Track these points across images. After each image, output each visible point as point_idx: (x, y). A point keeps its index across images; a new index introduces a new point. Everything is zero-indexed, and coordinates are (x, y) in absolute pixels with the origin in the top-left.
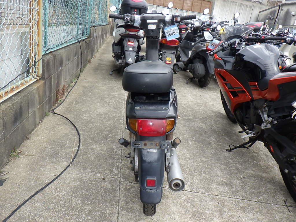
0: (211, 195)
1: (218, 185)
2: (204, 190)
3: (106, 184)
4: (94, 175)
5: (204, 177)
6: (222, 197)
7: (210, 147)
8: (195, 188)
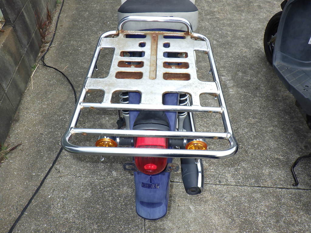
0: (263, 187)
1: (272, 167)
2: (253, 180)
3: (125, 188)
4: (108, 175)
5: (252, 154)
6: (278, 190)
7: (258, 95)
8: (241, 179)
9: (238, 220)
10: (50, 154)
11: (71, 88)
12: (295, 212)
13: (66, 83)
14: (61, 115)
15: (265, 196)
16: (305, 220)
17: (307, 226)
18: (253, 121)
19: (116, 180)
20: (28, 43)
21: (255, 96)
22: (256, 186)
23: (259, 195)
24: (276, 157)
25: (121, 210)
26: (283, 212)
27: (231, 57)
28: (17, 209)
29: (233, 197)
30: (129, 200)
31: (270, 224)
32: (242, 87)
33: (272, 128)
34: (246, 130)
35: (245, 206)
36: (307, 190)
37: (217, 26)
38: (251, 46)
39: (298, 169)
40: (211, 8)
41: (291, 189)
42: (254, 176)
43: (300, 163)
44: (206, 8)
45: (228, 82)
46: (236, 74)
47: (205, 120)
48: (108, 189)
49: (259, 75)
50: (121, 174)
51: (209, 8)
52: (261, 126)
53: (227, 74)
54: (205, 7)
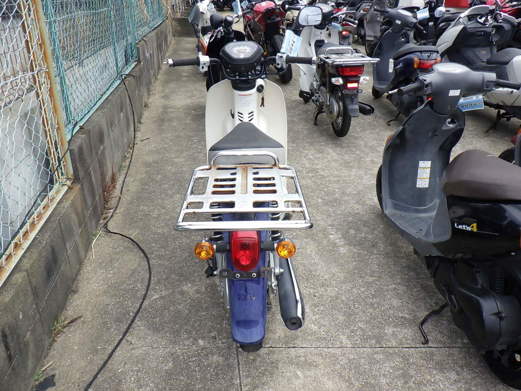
0: (386, 347)
1: (395, 326)
2: (374, 341)
3: (215, 357)
4: (193, 344)
5: (371, 314)
6: (405, 349)
7: (375, 252)
8: (359, 340)
9: (357, 384)
10: (119, 325)
11: (142, 255)
12: (427, 371)
13: (137, 250)
14: (131, 284)
15: (389, 356)
16: (439, 379)
17: (442, 386)
18: (370, 279)
19: (203, 349)
20: (92, 206)
21: (372, 253)
22: (377, 346)
23: (381, 356)
24: (401, 315)
25: (212, 380)
26: (412, 372)
27: (340, 214)
28: (79, 386)
29: (350, 360)
30: (220, 370)
31: (397, 385)
32: (355, 246)
33: (394, 286)
34: (362, 289)
35: (366, 369)
36: (441, 348)
37: (321, 184)
38: (364, 202)
39: (427, 327)
40: (313, 165)
41: (421, 347)
42: (375, 337)
43: (430, 320)
44: (307, 166)
45: (337, 241)
46: (347, 232)
47: (312, 281)
48: (194, 359)
49: (376, 232)
50: (209, 343)
51: (311, 165)
52: (381, 284)
53: (336, 232)
54: (306, 164)
